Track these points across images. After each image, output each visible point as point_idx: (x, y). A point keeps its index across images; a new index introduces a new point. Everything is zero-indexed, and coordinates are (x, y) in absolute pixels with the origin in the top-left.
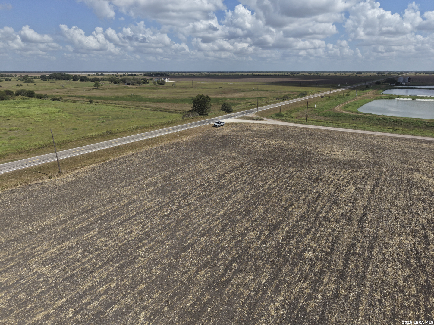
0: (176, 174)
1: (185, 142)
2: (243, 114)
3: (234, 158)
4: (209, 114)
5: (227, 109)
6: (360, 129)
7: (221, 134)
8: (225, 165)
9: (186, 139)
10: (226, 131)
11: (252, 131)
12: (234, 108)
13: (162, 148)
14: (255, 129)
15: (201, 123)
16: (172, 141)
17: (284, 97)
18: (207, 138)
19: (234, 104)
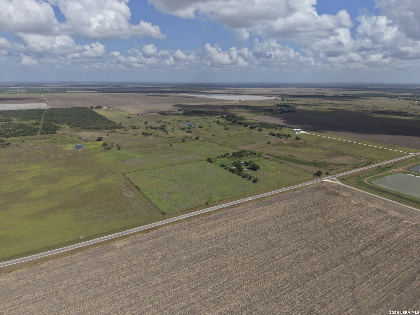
0: (313, 194)
1: (314, 187)
2: (332, 177)
3: (324, 192)
4: (321, 176)
5: (327, 174)
6: (361, 189)
7: (322, 185)
8: (322, 193)
9: (315, 186)
10: (324, 185)
11: (331, 185)
12: (330, 173)
13: (310, 188)
14: (332, 185)
15: (318, 181)
16: (312, 186)
17: (355, 167)
18: (319, 186)
19: (331, 170)
